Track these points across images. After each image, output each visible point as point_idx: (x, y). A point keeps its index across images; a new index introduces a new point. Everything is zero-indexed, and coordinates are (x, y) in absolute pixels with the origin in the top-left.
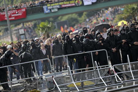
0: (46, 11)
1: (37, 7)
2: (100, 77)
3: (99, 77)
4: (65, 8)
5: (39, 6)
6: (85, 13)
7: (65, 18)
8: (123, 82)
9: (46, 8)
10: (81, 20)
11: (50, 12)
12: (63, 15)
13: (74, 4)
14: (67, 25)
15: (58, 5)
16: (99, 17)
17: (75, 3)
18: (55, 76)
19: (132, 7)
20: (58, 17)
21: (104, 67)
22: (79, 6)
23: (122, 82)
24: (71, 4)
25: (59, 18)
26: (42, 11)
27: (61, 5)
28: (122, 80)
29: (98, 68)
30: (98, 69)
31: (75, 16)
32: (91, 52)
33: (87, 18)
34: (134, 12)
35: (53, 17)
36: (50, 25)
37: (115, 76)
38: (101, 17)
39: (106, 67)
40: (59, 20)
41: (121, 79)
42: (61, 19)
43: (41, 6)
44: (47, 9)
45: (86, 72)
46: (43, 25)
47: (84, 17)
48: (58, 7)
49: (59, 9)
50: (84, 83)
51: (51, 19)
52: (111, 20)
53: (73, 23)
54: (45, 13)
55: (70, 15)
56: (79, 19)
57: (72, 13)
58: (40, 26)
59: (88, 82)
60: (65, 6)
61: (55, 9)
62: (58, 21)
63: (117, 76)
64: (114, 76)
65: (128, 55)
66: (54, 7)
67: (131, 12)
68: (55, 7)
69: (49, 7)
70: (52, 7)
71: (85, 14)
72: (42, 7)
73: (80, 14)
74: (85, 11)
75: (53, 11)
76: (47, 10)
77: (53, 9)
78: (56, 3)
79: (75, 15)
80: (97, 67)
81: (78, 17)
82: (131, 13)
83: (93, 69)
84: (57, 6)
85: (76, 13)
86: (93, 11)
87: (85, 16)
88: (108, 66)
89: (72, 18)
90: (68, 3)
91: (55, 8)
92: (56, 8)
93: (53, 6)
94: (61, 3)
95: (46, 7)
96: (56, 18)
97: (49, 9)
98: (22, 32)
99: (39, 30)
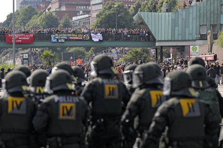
0: (53, 40)
1: (45, 35)
5: (47, 35)
6: (92, 48)
7: (72, 50)
10: (88, 55)
11: (57, 41)
13: (81, 38)
14: (73, 57)
17: (83, 38)
19: (136, 51)
20: (66, 47)
22: (86, 40)
24: (79, 37)
25: (67, 49)
26: (49, 39)
27: (68, 37)
31: (82, 49)
33: (94, 53)
34: (137, 55)
35: (60, 47)
36: (53, 55)
42: (69, 50)
46: (46, 53)
47: (91, 52)
48: (66, 38)
49: (65, 40)
51: (59, 49)
53: (79, 56)
55: (78, 48)
56: (86, 53)
57: (80, 46)
60: (73, 38)
61: (62, 40)
62: (65, 52)
66: (61, 37)
68: (63, 37)
69: (57, 36)
70: (59, 37)
72: (50, 36)
73: (88, 49)
74: (93, 46)
75: (60, 41)
77: (60, 39)
78: (64, 34)
81: (85, 51)
84: (65, 36)
85: (84, 47)
86: (101, 48)
89: (79, 51)
90: (76, 36)
94: (69, 35)
95: (54, 36)
96: (63, 48)
97: (57, 39)
98: (26, 56)
99: (42, 57)
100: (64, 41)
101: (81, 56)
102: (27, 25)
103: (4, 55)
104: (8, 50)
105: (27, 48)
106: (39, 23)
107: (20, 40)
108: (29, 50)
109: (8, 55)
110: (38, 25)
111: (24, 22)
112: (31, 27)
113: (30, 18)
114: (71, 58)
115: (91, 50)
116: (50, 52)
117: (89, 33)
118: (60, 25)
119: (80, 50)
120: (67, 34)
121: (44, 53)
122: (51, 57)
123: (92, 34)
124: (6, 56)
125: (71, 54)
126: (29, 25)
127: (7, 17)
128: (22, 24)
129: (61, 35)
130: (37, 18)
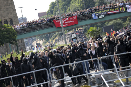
1: (87, 14)
7: (111, 23)
11: (98, 18)
13: (118, 11)
14: (113, 29)
15: (104, 12)
18: (103, 73)
22: (123, 12)
24: (116, 11)
25: (106, 23)
26: (91, 17)
27: (107, 12)
36: (98, 30)
44: (95, 16)
48: (105, 13)
49: (105, 15)
50: (129, 79)
51: (99, 24)
55: (115, 21)
57: (117, 19)
60: (111, 12)
62: (105, 26)
69: (97, 14)
72: (91, 14)
73: (124, 19)
77: (100, 15)
78: (103, 10)
79: (120, 20)
85: (120, 18)
90: (114, 10)
92: (103, 15)
93: (100, 13)
95: (94, 14)
96: (103, 23)
97: (97, 16)
98: (74, 36)
99: (89, 34)
100: (103, 17)
101: (119, 26)
102: (68, 9)
103: (54, 39)
104: (56, 34)
105: (72, 29)
106: (78, 6)
107: (66, 24)
108: (74, 30)
109: (57, 38)
110: (78, 8)
111: (65, 7)
112: (71, 10)
113: (69, 3)
114: (112, 30)
115: (128, 20)
116: (94, 28)
117: (124, 5)
118: (96, 4)
119: (118, 22)
120: (105, 10)
121: (90, 30)
122: (97, 32)
123: (127, 6)
124: (55, 39)
125: (111, 27)
126: (70, 9)
127: (50, 6)
128: (64, 9)
129: (100, 12)
130: (75, 2)
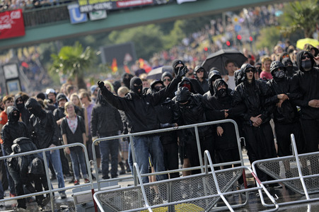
0: (76, 18)
1: (52, 7)
2: (219, 193)
3: (216, 193)
4: (127, 9)
5: (58, 5)
6: (178, 23)
7: (126, 37)
8: (280, 206)
9: (76, 9)
10: (170, 42)
11: (86, 20)
12: (121, 29)
13: (149, 1)
14: (132, 55)
16: (215, 35)
18: (99, 190)
19: (305, 8)
20: (108, 32)
21: (230, 166)
22: (162, 5)
23: (277, 206)
25: (111, 36)
26: (65, 16)
27: (114, 3)
28: (277, 201)
29: (212, 169)
30: (213, 172)
31: (152, 30)
32: (195, 125)
33: (184, 35)
34: (308, 20)
35: (94, 34)
36: (86, 55)
37: (260, 191)
38: (222, 33)
39: (235, 165)
40: (111, 42)
41: (275, 197)
42: (116, 38)
43: (63, 5)
44: (79, 12)
45: (181, 180)
46: (67, 55)
47: (178, 34)
48: (108, 6)
49: (109, 12)
50: (176, 208)
51: (89, 39)
52: (248, 42)
53: (147, 50)
54: (72, 22)
55: (140, 29)
56: (164, 38)
57: (145, 24)
58: (58, 58)
59: (186, 205)
60: (127, 4)
61: (100, 12)
62: (108, 45)
63: (263, 191)
64: (257, 191)
65: (292, 135)
66: (96, 7)
67: (302, 21)
68: (100, 6)
69: (84, 6)
70: (91, 8)
71: (181, 27)
72: (66, 7)
73: (167, 26)
74: (180, 18)
75: (93, 17)
76: (78, 16)
77: (94, 11)
79: (154, 28)
80: (211, 166)
81: (161, 33)
82: (300, 24)
83: (199, 171)
84: (105, 3)
85: (155, 22)
86: (201, 18)
87: (180, 31)
88: (240, 165)
89: (145, 37)
91: (100, 10)
92: (102, 10)
93: (94, 5)
95: (76, 6)
96: (101, 36)
97: (84, 12)
98: (11, 71)
99: (58, 67)
101: (151, 48)
114: (128, 58)
115: (177, 28)
116: (75, 51)
119: (147, 33)
121: (62, 57)
125: (126, 48)
